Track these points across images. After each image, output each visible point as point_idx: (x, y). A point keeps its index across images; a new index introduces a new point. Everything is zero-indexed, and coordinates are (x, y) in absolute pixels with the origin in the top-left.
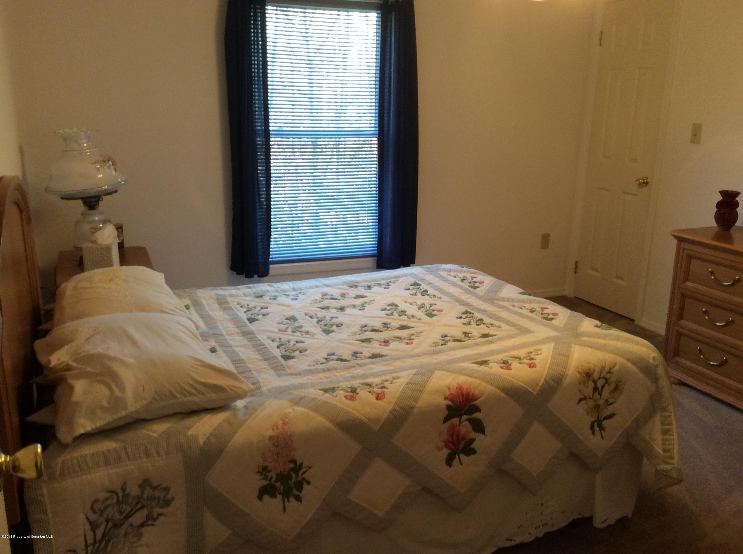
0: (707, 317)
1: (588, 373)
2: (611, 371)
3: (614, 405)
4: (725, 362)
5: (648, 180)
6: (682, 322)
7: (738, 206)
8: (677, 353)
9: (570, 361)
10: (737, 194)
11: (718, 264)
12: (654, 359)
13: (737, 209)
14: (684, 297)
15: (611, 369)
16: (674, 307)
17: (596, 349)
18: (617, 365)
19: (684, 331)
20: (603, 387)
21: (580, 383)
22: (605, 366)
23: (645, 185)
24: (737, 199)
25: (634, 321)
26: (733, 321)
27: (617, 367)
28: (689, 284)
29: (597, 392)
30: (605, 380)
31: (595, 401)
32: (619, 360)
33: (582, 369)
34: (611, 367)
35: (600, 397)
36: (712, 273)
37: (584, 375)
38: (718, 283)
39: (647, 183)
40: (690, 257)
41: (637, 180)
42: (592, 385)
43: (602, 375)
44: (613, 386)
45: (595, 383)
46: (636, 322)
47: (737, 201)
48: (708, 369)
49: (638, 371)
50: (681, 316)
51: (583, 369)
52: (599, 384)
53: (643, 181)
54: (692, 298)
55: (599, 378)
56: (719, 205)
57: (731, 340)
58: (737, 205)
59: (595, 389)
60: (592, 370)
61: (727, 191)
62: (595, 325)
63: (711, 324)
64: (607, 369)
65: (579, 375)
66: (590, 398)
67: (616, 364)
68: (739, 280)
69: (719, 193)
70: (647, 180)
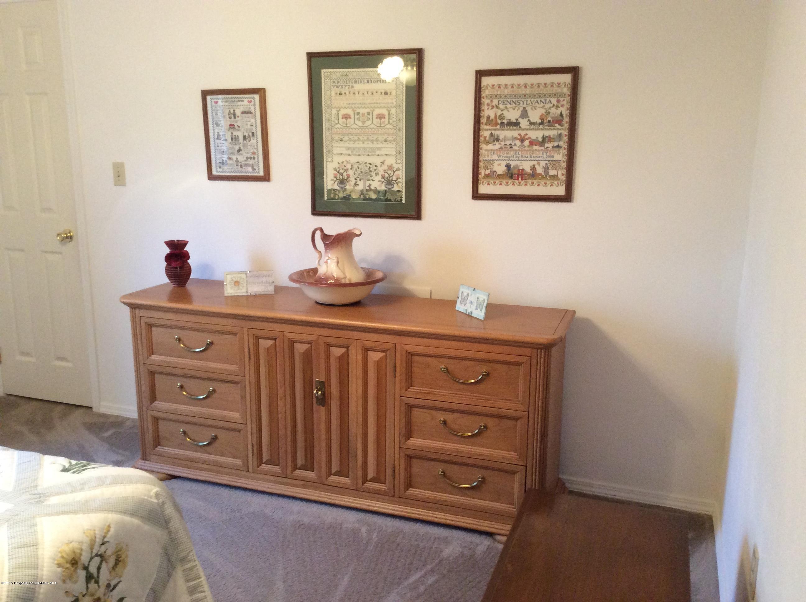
0: (185, 393)
1: (73, 559)
2: (106, 540)
3: (120, 586)
4: (215, 438)
5: (72, 234)
6: (156, 404)
7: (188, 258)
8: (157, 442)
9: (40, 552)
10: (185, 244)
11: (183, 328)
12: (157, 495)
13: (188, 261)
14: (152, 374)
15: (104, 537)
16: (143, 388)
17: (75, 512)
18: (112, 526)
19: (160, 415)
20: (99, 568)
21: (64, 581)
22: (95, 537)
23: (69, 240)
24: (186, 249)
25: (91, 408)
26: (214, 391)
27: (112, 530)
28: (154, 357)
29: (93, 581)
30: (99, 557)
31: (92, 595)
32: (113, 517)
33: (62, 557)
34: (104, 534)
35: (99, 586)
36: (179, 340)
37: (68, 565)
38: (190, 351)
39: (71, 238)
40: (150, 326)
41: (58, 235)
42: (82, 574)
43: (95, 552)
44: (112, 561)
45: (86, 568)
46: (94, 410)
47: (186, 251)
48: (196, 451)
49: (142, 524)
50: (153, 398)
51: (65, 556)
52: (93, 569)
53: (65, 235)
54: (162, 373)
55: (91, 558)
56: (168, 258)
57: (217, 412)
58: (186, 256)
59: (89, 578)
60: (78, 551)
61: (173, 241)
62: (61, 468)
63: (192, 399)
64: (98, 541)
65: (59, 570)
66: (84, 596)
67: (109, 526)
68: (211, 343)
69: (165, 246)
70: (70, 233)
